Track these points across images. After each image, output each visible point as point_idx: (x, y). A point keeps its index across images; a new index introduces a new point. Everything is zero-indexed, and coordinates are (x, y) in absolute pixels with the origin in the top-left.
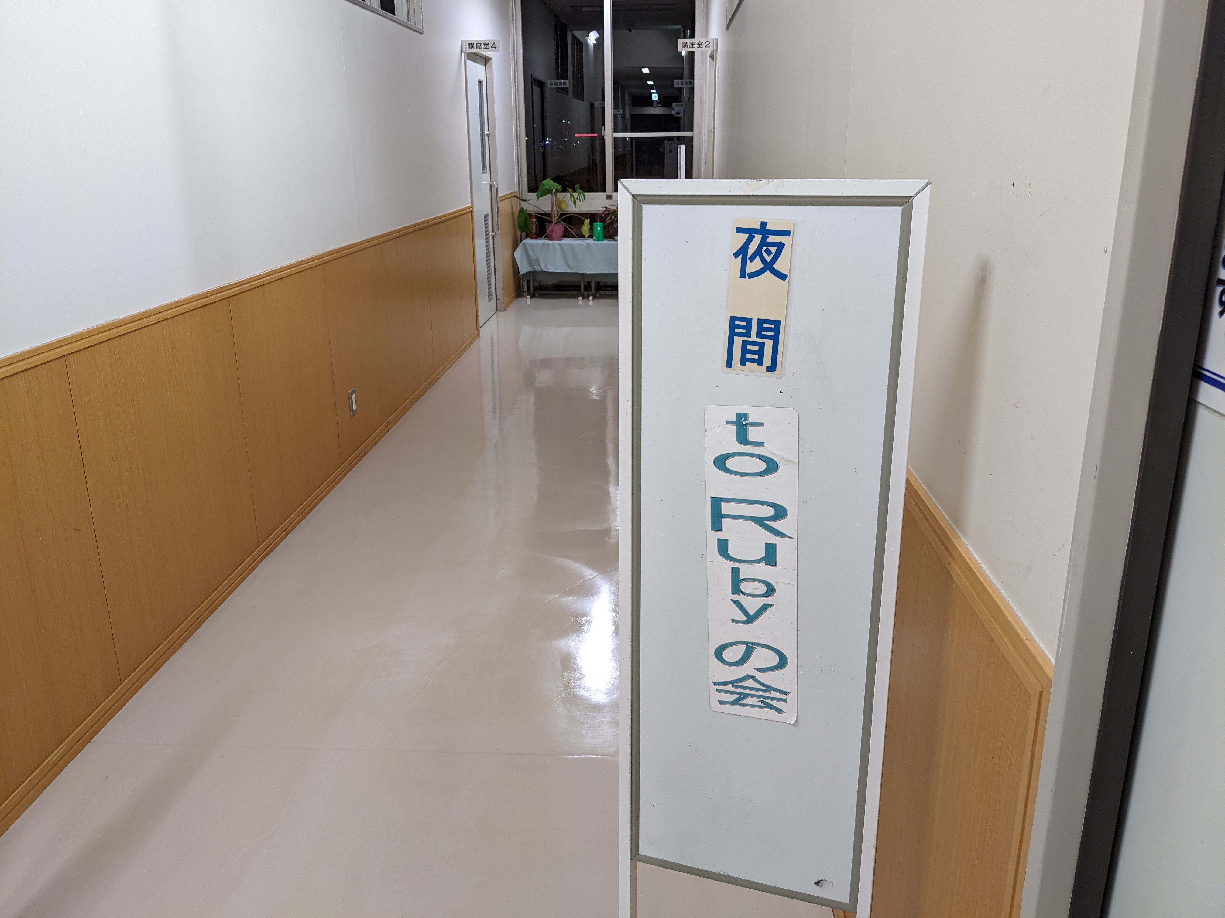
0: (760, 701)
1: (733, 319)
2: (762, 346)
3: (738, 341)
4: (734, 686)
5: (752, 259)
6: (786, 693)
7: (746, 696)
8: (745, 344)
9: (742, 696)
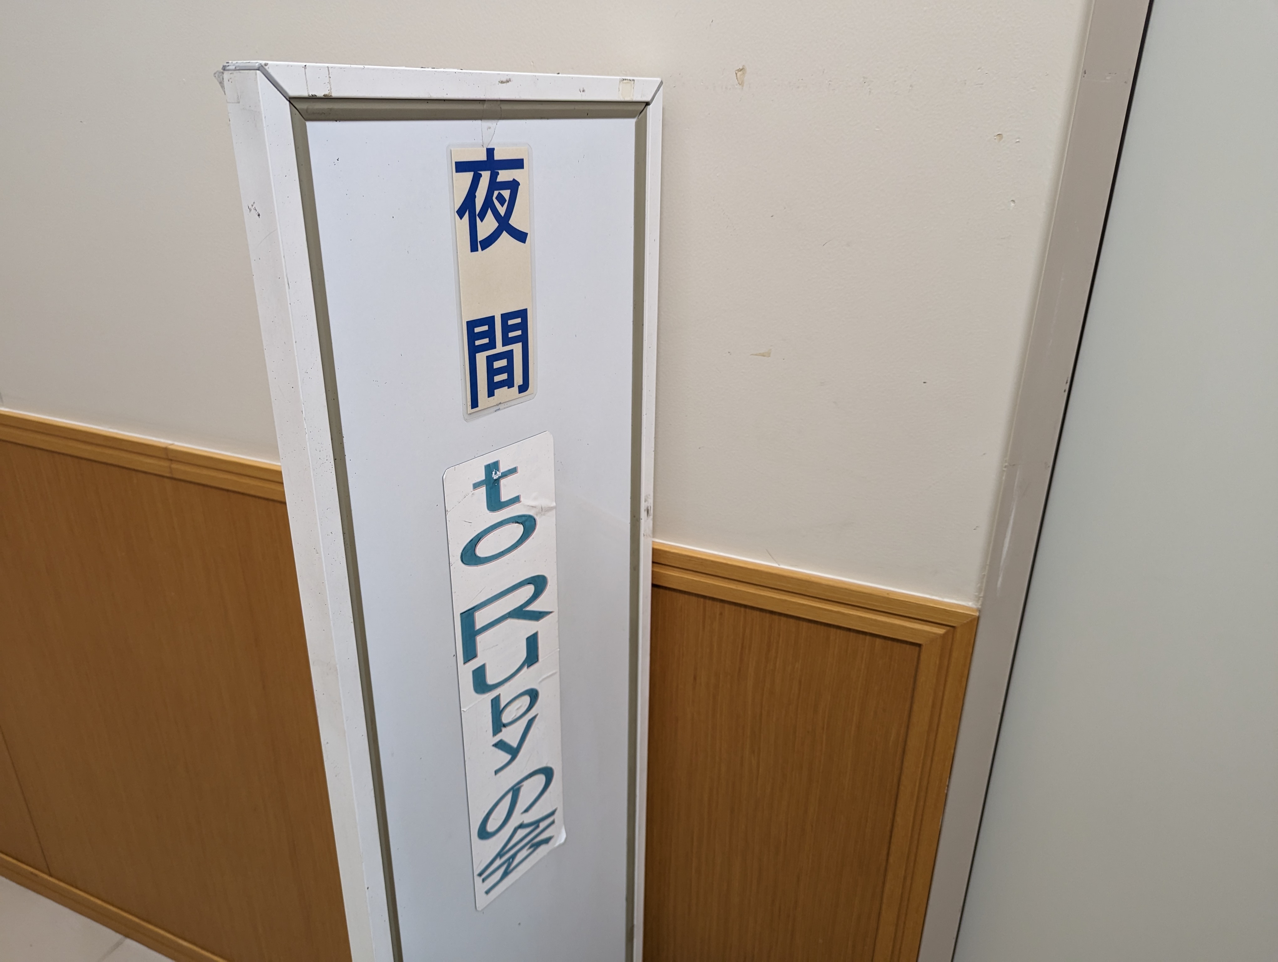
1: (471, 325)
2: (509, 355)
3: (481, 358)
5: (482, 216)
6: (553, 812)
8: (490, 360)
9: (511, 860)
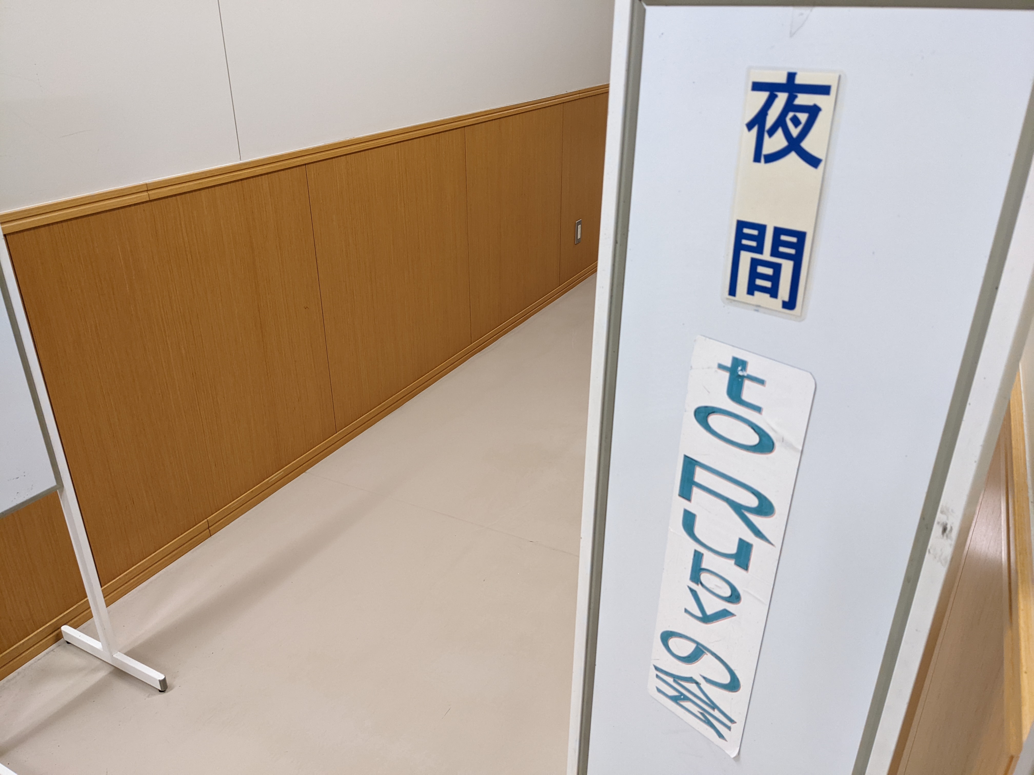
0: (701, 713)
1: (742, 224)
2: (777, 268)
3: (746, 257)
4: (675, 681)
5: (772, 132)
6: (732, 721)
7: (686, 699)
8: (754, 263)
9: (682, 697)
